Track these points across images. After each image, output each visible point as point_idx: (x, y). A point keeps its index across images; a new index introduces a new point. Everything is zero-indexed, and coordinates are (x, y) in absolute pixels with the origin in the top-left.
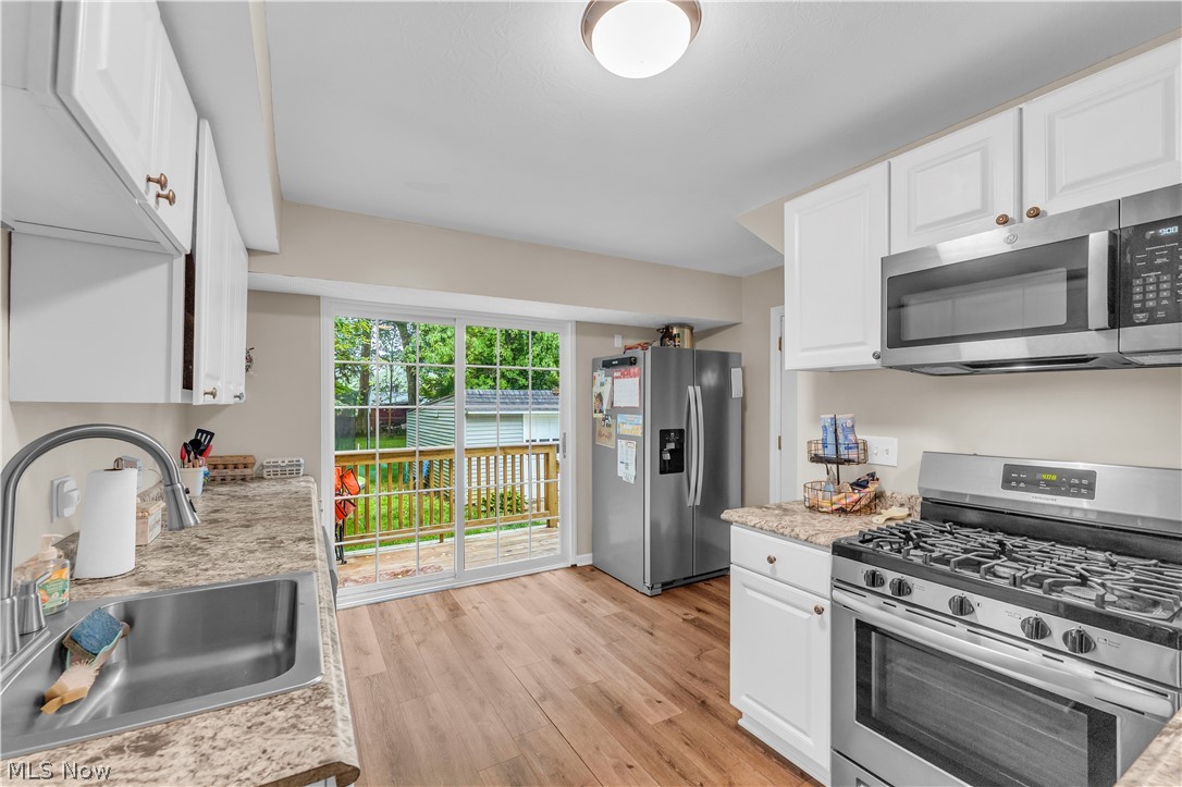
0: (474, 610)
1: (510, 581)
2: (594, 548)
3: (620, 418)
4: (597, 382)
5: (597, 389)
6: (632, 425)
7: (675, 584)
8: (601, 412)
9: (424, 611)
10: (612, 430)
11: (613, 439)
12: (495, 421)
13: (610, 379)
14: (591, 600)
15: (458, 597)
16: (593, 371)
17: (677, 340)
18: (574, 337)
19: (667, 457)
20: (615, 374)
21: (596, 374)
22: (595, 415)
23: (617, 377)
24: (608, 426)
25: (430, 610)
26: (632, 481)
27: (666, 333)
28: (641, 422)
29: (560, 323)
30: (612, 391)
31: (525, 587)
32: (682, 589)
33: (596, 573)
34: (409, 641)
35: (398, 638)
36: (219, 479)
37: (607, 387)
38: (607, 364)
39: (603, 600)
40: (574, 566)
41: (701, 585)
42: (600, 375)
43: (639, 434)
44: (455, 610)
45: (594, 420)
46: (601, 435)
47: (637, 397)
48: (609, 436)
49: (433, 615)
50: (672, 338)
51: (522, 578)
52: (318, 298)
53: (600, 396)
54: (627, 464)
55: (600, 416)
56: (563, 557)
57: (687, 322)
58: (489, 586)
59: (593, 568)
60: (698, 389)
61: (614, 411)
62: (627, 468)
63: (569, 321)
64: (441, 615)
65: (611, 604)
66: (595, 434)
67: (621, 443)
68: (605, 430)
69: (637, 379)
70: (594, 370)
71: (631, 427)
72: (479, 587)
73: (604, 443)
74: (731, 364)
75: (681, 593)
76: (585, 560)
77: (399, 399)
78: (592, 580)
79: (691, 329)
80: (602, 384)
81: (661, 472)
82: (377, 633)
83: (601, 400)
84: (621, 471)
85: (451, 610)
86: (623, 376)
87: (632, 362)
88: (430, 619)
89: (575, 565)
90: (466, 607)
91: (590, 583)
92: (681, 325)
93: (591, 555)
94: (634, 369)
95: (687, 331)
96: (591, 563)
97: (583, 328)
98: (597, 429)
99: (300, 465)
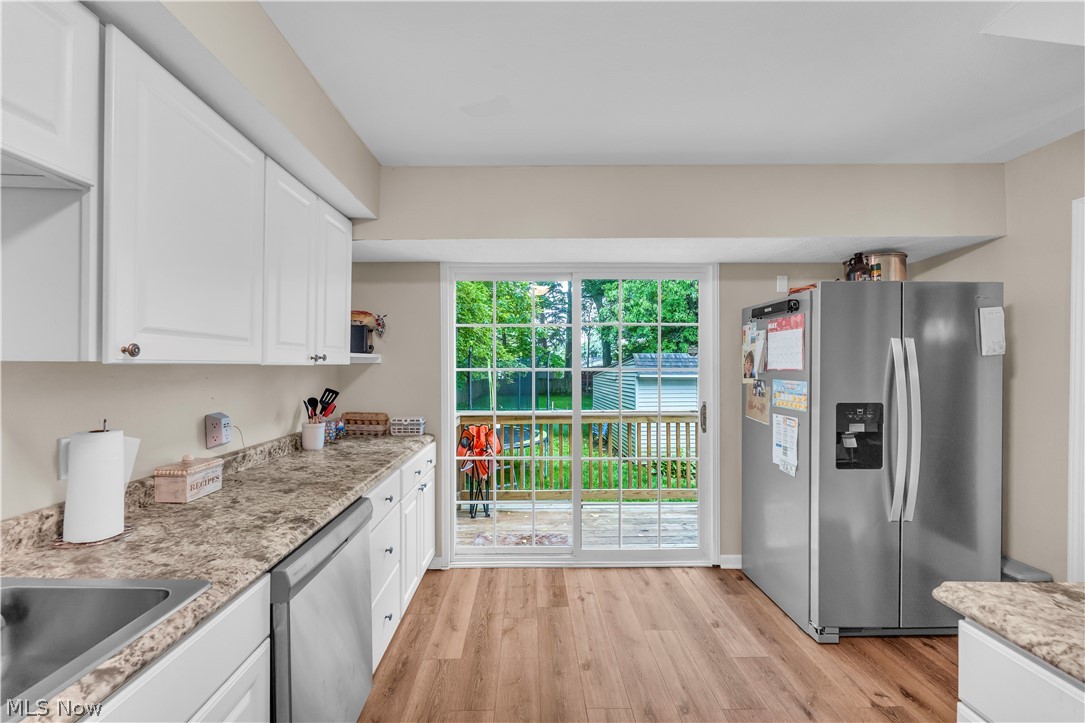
0: (579, 602)
1: (632, 572)
2: (745, 548)
3: (777, 385)
4: (748, 338)
5: (747, 348)
6: (792, 396)
7: (864, 633)
8: (752, 376)
9: (529, 589)
10: (765, 400)
11: (767, 412)
12: (656, 384)
13: (763, 333)
14: (725, 624)
15: (569, 581)
16: (743, 325)
17: (875, 273)
18: (717, 283)
19: (852, 443)
20: (770, 326)
21: (746, 328)
22: (745, 381)
23: (772, 330)
24: (762, 395)
25: (534, 590)
26: (793, 473)
27: (858, 264)
28: (805, 390)
29: (698, 268)
30: (766, 348)
31: (647, 583)
32: (878, 643)
33: (744, 583)
34: (499, 624)
35: (490, 617)
36: (358, 433)
37: (759, 345)
38: (759, 313)
39: (745, 630)
40: (716, 567)
41: (916, 644)
42: (752, 329)
43: (803, 407)
44: (558, 596)
45: (744, 386)
46: (752, 407)
47: (800, 356)
48: (762, 409)
49: (535, 598)
50: (868, 271)
51: (648, 572)
52: (438, 264)
53: (750, 357)
54: (785, 449)
55: (751, 381)
56: (701, 553)
57: (895, 246)
58: (604, 572)
59: (741, 575)
60: (910, 343)
61: (768, 375)
62: (785, 454)
63: (709, 264)
64: (543, 599)
65: (753, 639)
66: (746, 405)
67: (777, 418)
68: (757, 401)
69: (800, 330)
70: (744, 323)
71: (791, 397)
72: (597, 572)
73: (755, 416)
74: (980, 302)
75: (876, 649)
76: (732, 562)
77: (595, 364)
78: (737, 593)
79: (903, 258)
80: (753, 341)
81: (840, 465)
82: (475, 604)
83: (752, 361)
84: (777, 456)
85: (555, 595)
86: (781, 327)
87: (792, 306)
88: (531, 600)
89: (719, 566)
90: (572, 595)
91: (731, 597)
92: (884, 252)
93: (740, 556)
94: (796, 317)
95: (895, 261)
96: (739, 567)
97: (729, 270)
98: (748, 399)
99: (419, 424)
